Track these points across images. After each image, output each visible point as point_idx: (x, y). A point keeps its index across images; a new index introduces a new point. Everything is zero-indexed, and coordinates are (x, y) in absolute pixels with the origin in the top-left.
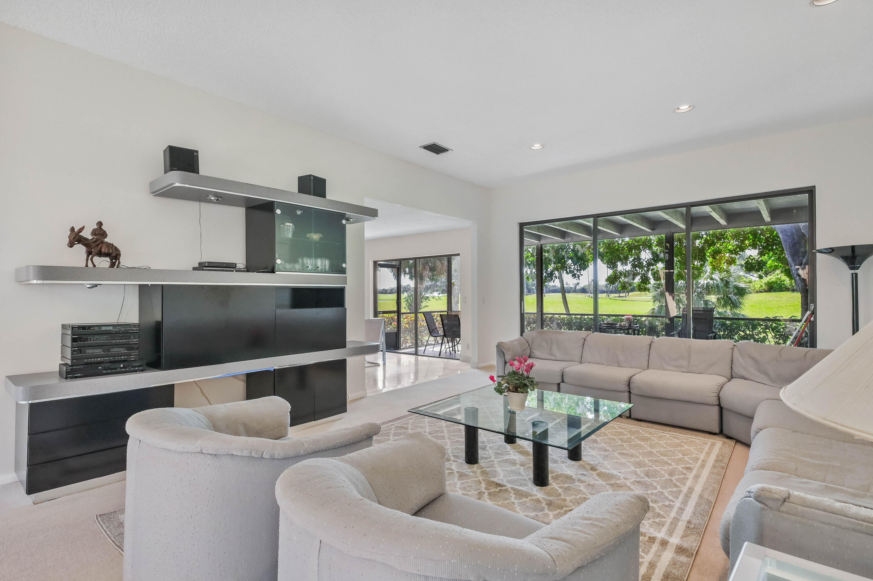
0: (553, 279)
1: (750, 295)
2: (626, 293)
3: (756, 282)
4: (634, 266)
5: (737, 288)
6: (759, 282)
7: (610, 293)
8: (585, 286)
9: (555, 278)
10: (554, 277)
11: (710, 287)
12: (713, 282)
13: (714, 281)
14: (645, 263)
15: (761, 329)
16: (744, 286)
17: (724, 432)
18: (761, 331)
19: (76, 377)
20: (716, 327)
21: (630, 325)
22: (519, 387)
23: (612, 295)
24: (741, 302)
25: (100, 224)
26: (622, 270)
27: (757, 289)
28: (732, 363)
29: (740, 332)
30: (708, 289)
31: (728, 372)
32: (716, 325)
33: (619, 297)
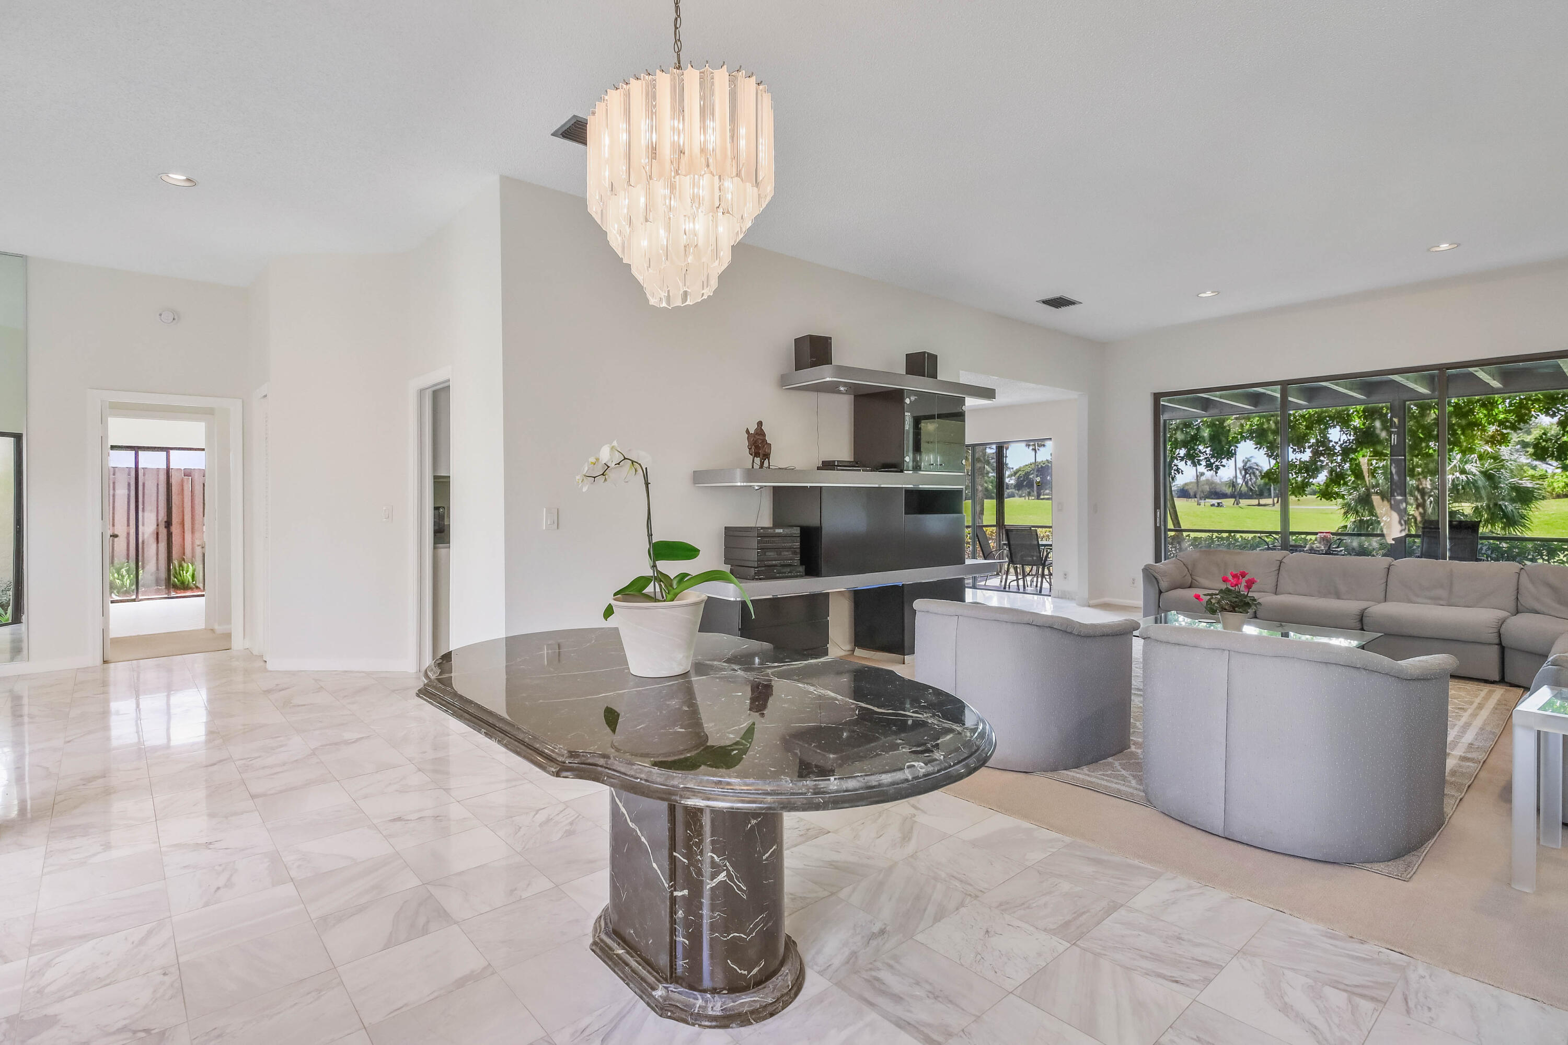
0: (1173, 474)
1: (1544, 502)
2: (1274, 497)
3: (1556, 477)
4: (1316, 454)
5: (1516, 488)
6: (1562, 476)
7: (1240, 498)
8: (1186, 484)
9: (1176, 472)
10: (1175, 470)
11: (1460, 487)
12: (1467, 477)
13: (1469, 476)
14: (1338, 448)
15: (1564, 557)
16: (1529, 485)
17: (1506, 680)
18: (1565, 559)
19: (760, 579)
20: (1483, 552)
21: (1329, 548)
22: (1237, 606)
23: (1243, 502)
24: (1524, 515)
25: (760, 424)
26: (1294, 461)
27: (1557, 490)
28: (1518, 592)
29: (1525, 561)
30: (1459, 492)
31: (1511, 604)
32: (1481, 549)
33: (1259, 505)
